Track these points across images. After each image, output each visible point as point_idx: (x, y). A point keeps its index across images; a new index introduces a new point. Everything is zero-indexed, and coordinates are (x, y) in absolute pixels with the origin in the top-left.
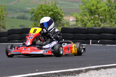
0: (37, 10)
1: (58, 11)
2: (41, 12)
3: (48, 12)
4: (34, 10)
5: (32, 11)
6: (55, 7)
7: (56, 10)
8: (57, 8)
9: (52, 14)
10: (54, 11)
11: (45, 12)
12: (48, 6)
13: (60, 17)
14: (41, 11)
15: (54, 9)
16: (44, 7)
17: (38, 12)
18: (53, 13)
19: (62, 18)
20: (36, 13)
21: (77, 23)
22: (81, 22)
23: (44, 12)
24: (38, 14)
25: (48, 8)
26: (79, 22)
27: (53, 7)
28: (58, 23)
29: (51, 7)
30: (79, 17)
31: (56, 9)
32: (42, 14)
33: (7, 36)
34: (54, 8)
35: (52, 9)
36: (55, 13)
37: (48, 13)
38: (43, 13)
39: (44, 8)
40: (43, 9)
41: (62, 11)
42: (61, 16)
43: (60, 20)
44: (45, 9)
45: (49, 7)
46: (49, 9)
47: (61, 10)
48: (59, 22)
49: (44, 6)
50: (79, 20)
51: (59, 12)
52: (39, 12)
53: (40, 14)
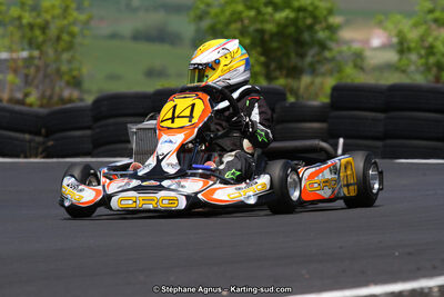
1: (312, 5)
2: (240, 13)
3: (270, 10)
4: (208, 5)
5: (202, 6)
9: (287, 18)
10: (296, 4)
11: (259, 12)
13: (322, 35)
14: (240, 7)
17: (228, 13)
18: (292, 15)
19: (331, 39)
20: (217, 15)
21: (404, 62)
22: (421, 57)
23: (252, 13)
24: (228, 23)
26: (413, 57)
28: (315, 59)
30: (413, 35)
32: (246, 22)
33: (89, 128)
36: (301, 14)
37: (271, 15)
38: (249, 17)
42: (332, 29)
43: (323, 46)
48: (319, 54)
50: (413, 45)
52: (231, 15)
53: (235, 21)
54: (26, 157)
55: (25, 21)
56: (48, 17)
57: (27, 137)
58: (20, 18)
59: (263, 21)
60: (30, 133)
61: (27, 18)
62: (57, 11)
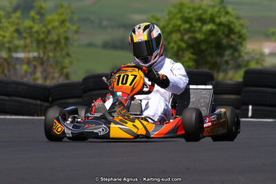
0: (167, 17)
1: (229, 21)
2: (180, 26)
3: (199, 24)
6: (222, 10)
7: (224, 19)
8: (227, 13)
10: (218, 20)
11: (192, 26)
12: (199, 8)
14: (179, 22)
15: (219, 17)
16: (187, 10)
17: (171, 26)
18: (214, 27)
19: (241, 44)
23: (187, 26)
24: (170, 33)
25: (200, 12)
27: (216, 9)
28: (230, 58)
29: (210, 11)
31: (225, 16)
32: (183, 32)
34: (218, 12)
35: (212, 15)
36: (221, 28)
37: (200, 28)
38: (185, 30)
39: (189, 13)
40: (186, 15)
41: (242, 22)
42: (240, 36)
43: (235, 49)
44: (191, 15)
45: (203, 9)
46: (204, 17)
47: (238, 18)
48: (232, 54)
49: (189, 8)
51: (232, 26)
52: (174, 27)
53: (176, 32)
54: (38, 116)
55: (34, 30)
56: (50, 27)
57: (39, 102)
58: (31, 28)
59: (194, 32)
60: (41, 100)
61: (36, 28)
62: (56, 24)
